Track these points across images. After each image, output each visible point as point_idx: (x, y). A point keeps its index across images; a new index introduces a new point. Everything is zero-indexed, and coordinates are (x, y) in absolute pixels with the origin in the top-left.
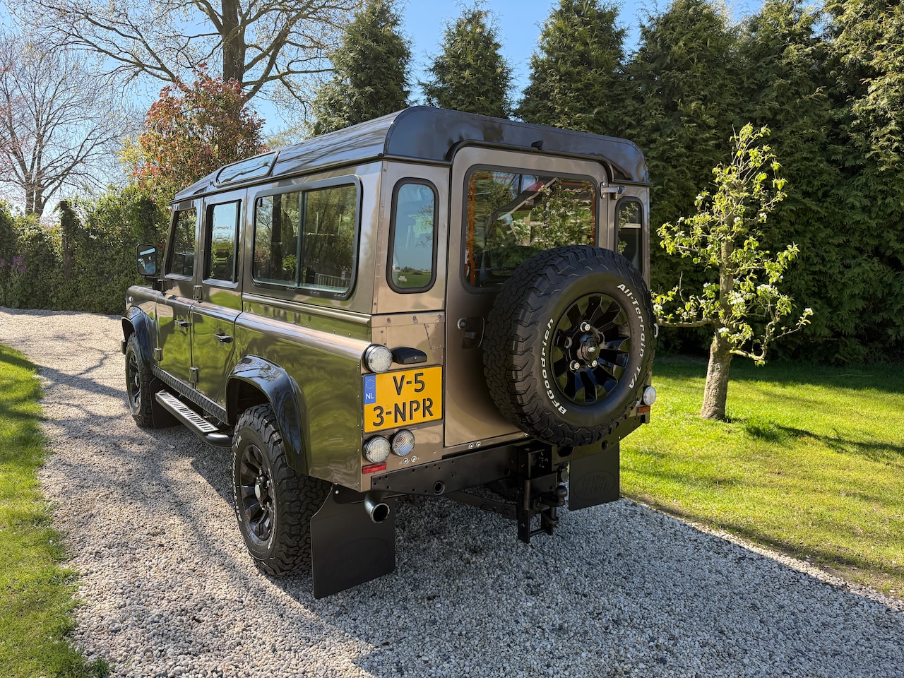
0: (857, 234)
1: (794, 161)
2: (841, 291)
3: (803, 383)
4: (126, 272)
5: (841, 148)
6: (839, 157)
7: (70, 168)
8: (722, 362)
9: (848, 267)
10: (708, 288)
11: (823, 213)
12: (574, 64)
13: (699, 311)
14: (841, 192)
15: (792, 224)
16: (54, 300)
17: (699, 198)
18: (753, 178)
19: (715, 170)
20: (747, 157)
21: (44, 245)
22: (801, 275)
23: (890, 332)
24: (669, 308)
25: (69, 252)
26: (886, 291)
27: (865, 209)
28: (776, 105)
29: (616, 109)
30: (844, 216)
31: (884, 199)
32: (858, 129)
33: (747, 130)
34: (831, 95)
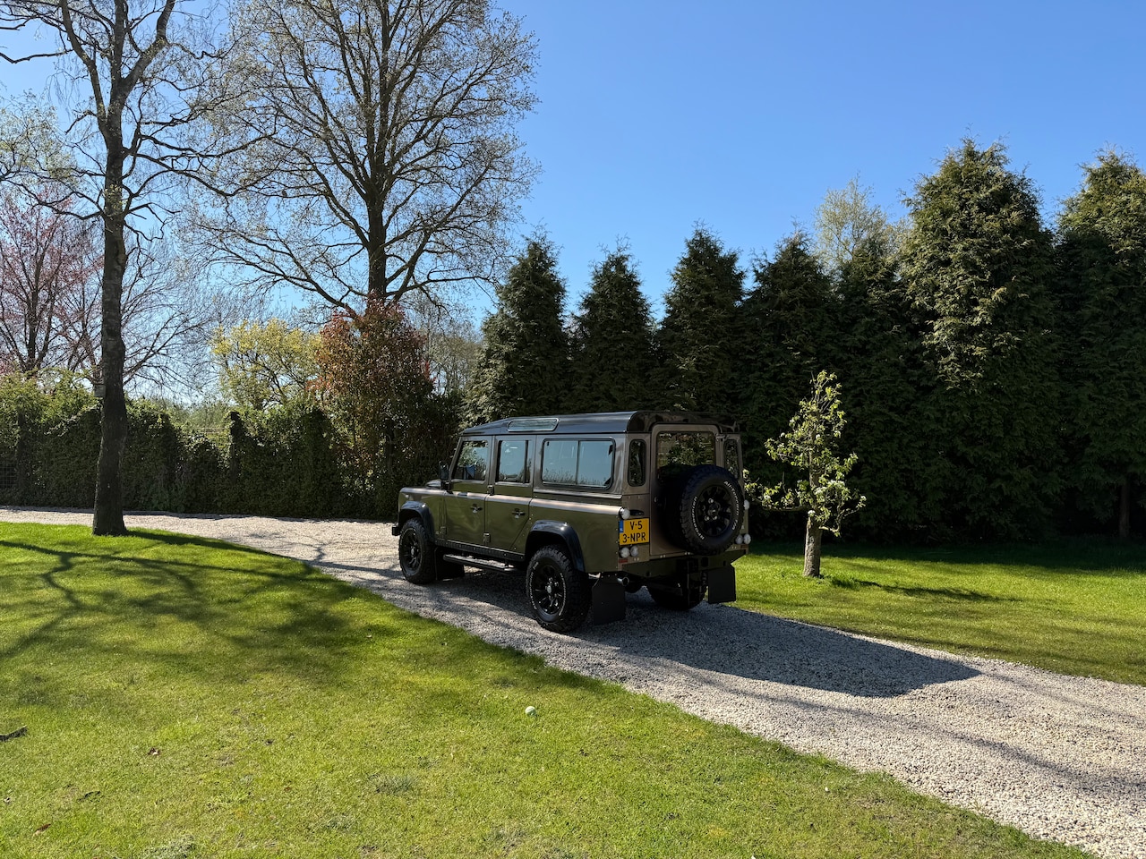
0: (934, 440)
1: (879, 383)
2: (924, 484)
3: (894, 558)
4: (293, 477)
5: (916, 372)
6: (915, 379)
7: (144, 361)
8: (815, 536)
9: (929, 465)
10: (801, 485)
11: (905, 423)
12: (701, 305)
13: (796, 500)
14: (919, 406)
15: (882, 432)
16: (219, 504)
17: (792, 421)
18: (828, 407)
19: (802, 403)
20: (823, 393)
21: (210, 453)
22: (892, 472)
23: (967, 518)
24: (775, 498)
25: (235, 459)
26: (962, 485)
27: (938, 420)
28: (863, 338)
29: (737, 339)
30: (922, 426)
31: (951, 412)
32: (928, 358)
33: (822, 375)
34: (908, 329)
